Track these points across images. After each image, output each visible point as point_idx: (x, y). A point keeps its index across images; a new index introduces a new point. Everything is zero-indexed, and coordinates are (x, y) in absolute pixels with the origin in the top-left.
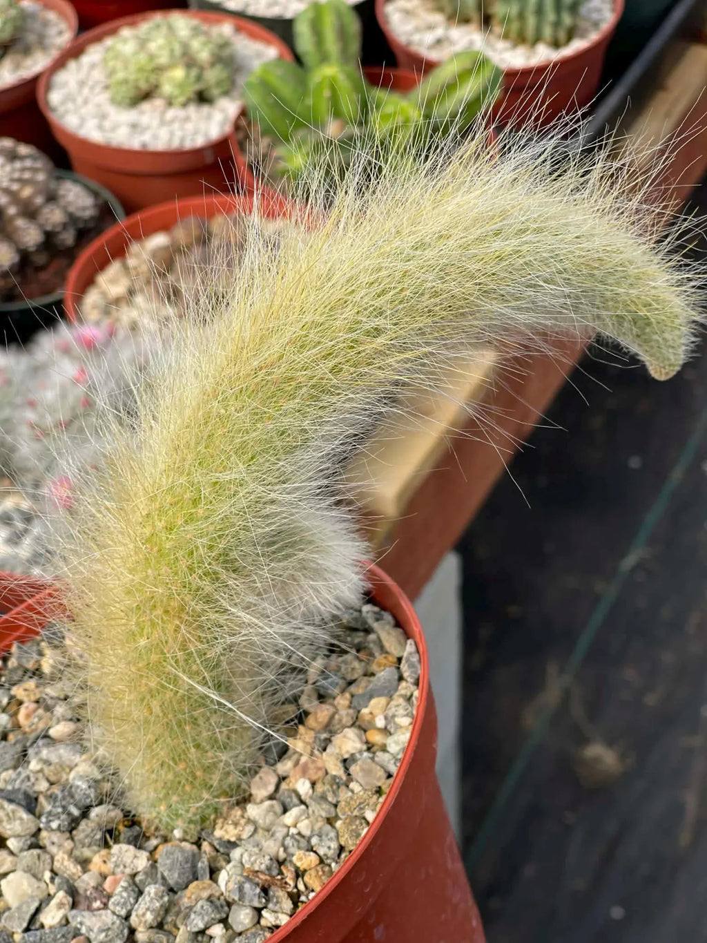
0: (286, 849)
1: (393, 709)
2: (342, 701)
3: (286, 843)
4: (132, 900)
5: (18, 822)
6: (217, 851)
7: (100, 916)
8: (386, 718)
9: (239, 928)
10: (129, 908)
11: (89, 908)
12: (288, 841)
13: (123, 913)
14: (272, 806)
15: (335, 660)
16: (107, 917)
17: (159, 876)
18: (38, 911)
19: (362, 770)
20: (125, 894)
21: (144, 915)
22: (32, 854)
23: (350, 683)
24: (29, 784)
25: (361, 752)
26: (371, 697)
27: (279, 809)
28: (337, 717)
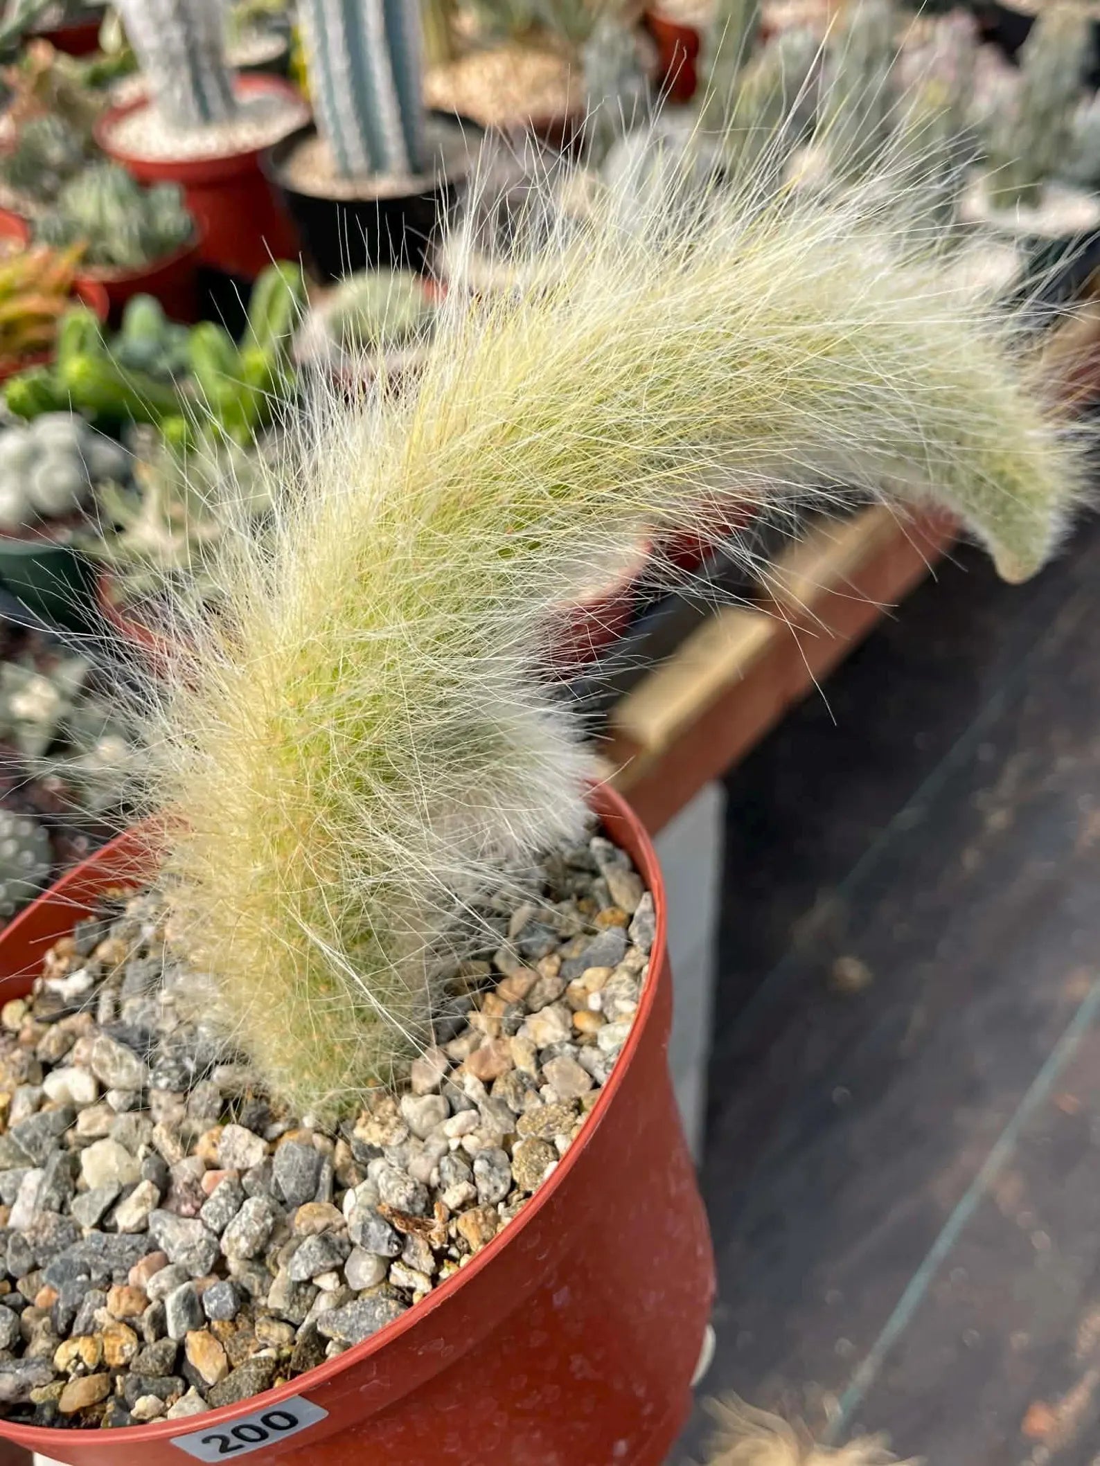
0: (440, 1173)
1: (614, 987)
2: (548, 967)
3: (442, 1163)
4: (230, 1209)
5: (124, 1071)
6: (354, 1158)
7: (187, 1226)
8: (603, 998)
9: (355, 1285)
10: (225, 1220)
11: (178, 1212)
12: (445, 1162)
13: (216, 1227)
14: (435, 1103)
15: (549, 907)
16: (196, 1230)
17: (273, 1180)
18: (116, 1202)
19: (559, 1071)
20: (222, 1201)
21: (237, 1240)
22: (129, 1119)
23: (565, 940)
24: (153, 1020)
25: (561, 1044)
26: (587, 965)
27: (443, 1108)
28: (539, 986)
